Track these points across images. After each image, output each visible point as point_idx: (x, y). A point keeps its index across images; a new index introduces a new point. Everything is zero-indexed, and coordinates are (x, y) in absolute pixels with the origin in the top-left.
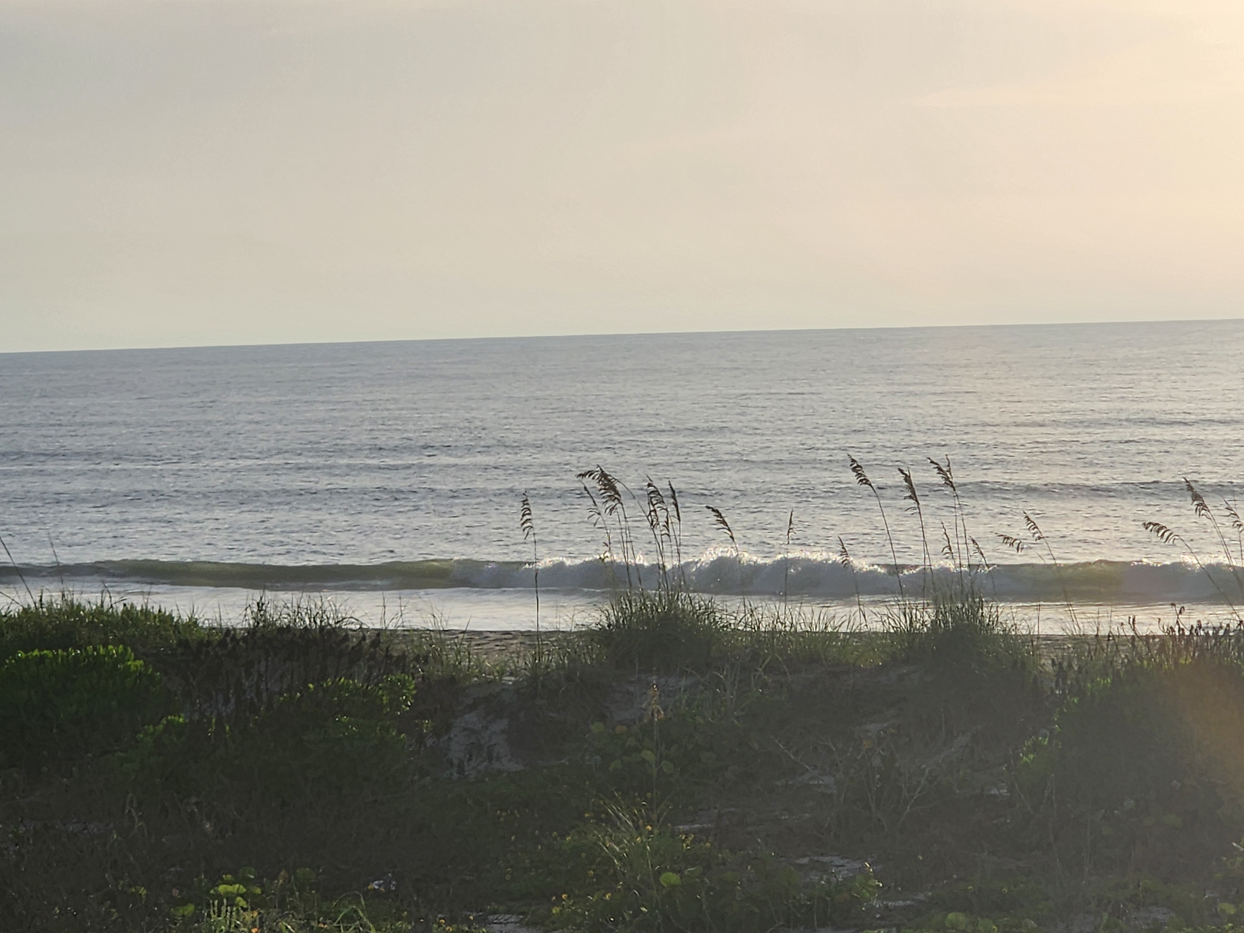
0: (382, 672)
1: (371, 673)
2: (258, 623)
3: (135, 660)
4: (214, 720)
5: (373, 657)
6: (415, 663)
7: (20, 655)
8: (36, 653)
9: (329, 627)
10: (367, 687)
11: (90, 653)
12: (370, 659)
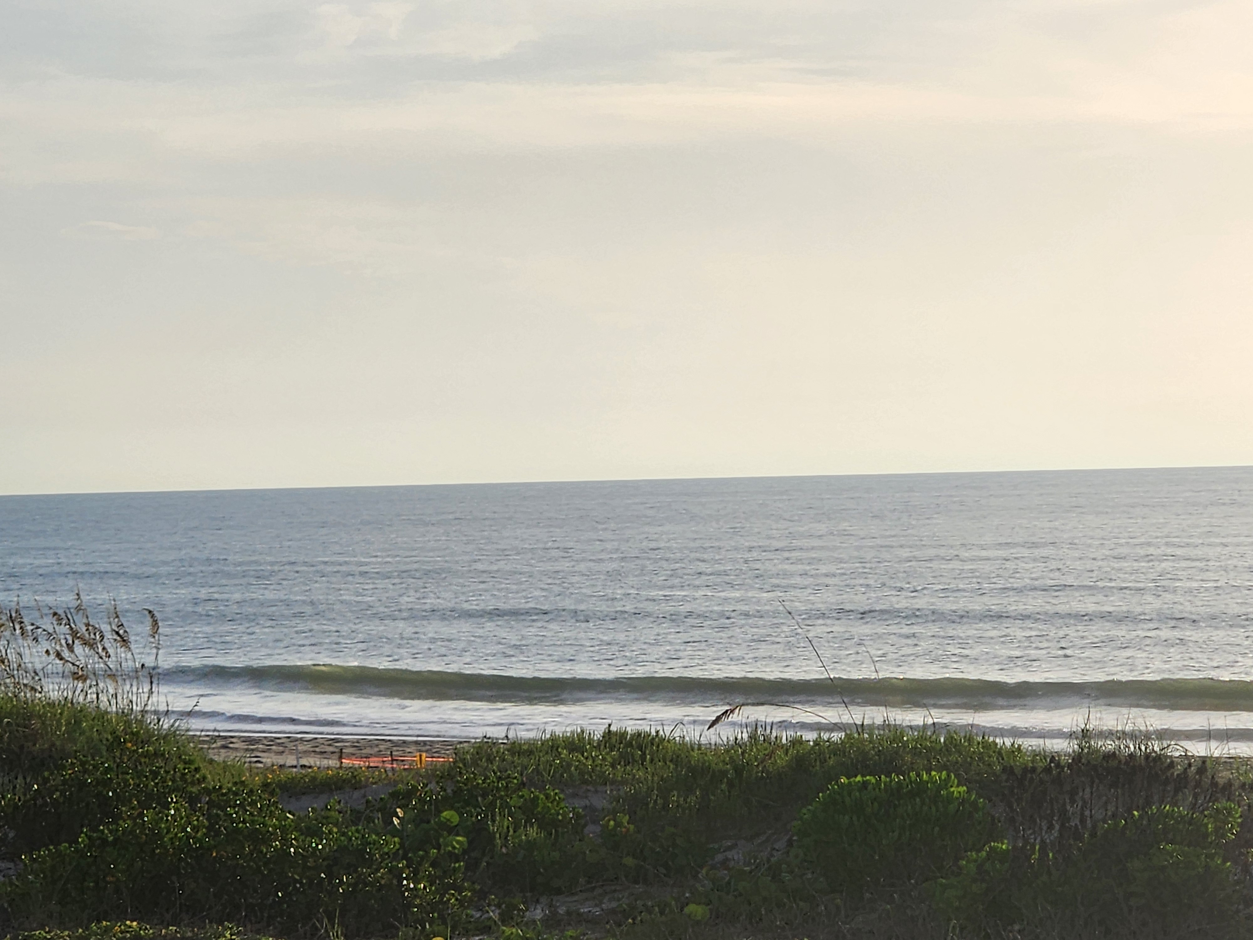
0: (1208, 798)
1: (1196, 800)
2: (1082, 750)
3: (958, 786)
4: (1037, 847)
5: (1198, 784)
6: (1240, 791)
7: (842, 780)
8: (859, 778)
9: (1153, 754)
10: (1193, 814)
11: (913, 779)
12: (1196, 787)
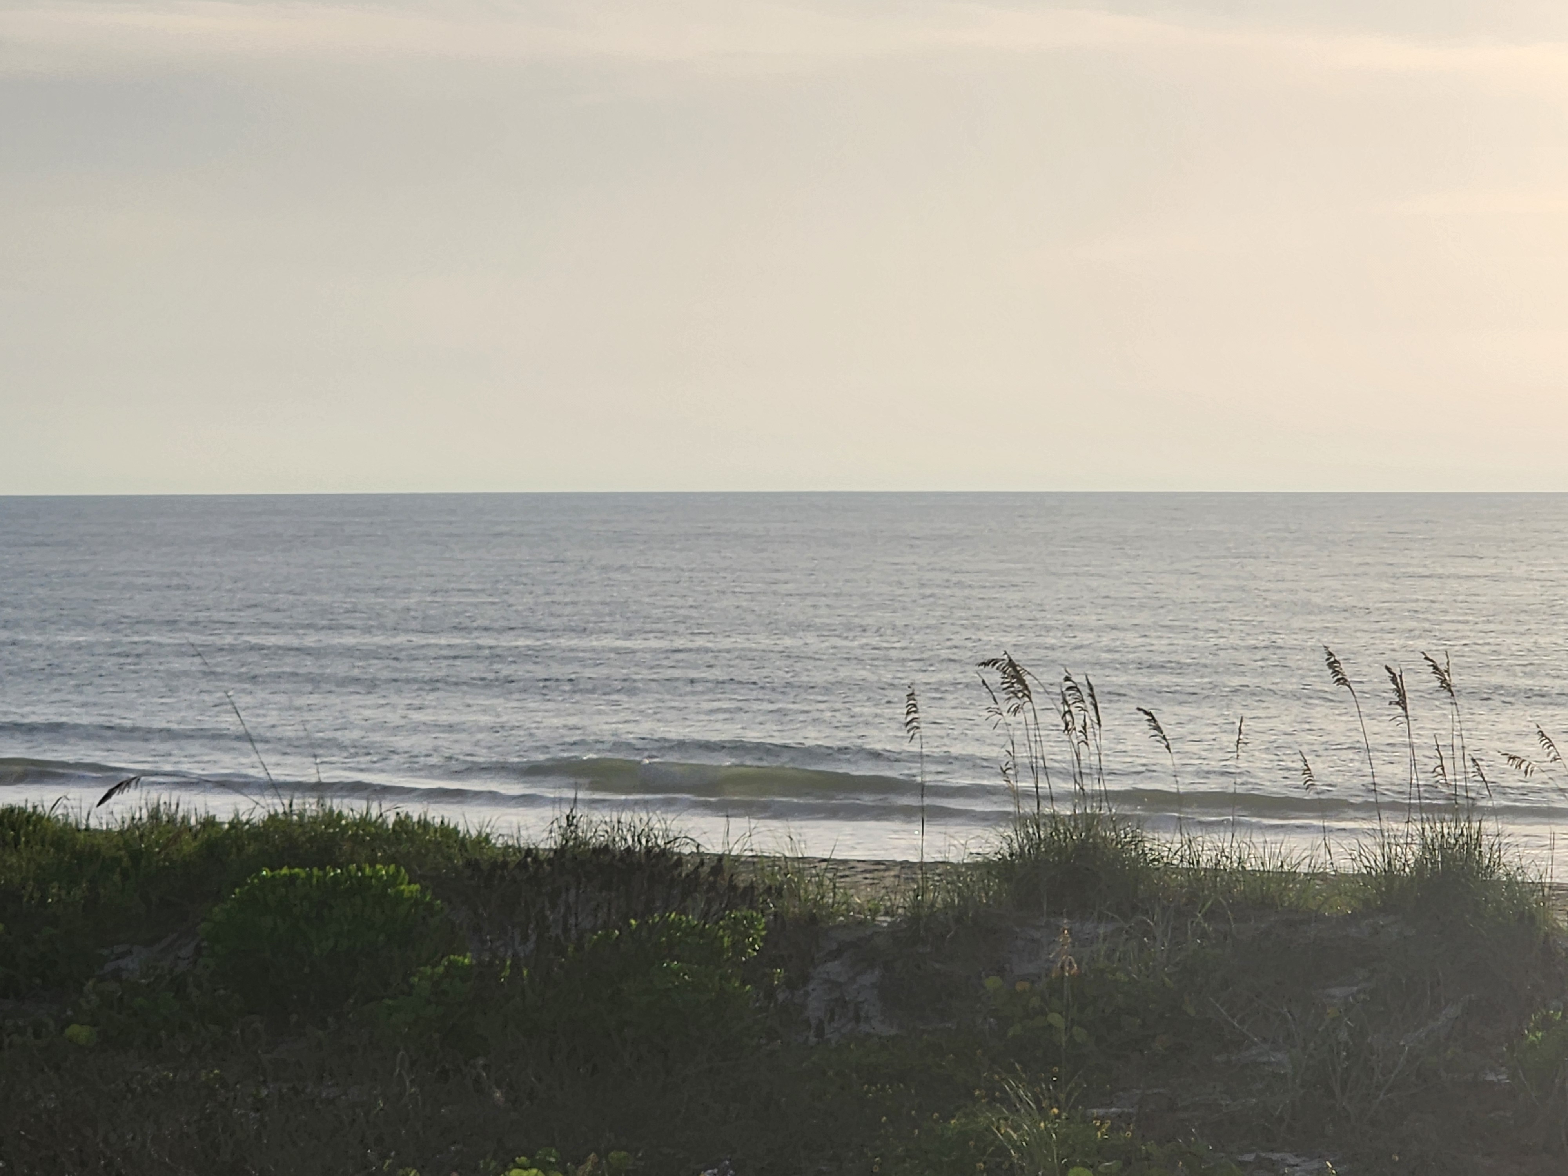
0: (723, 906)
1: (710, 908)
2: (567, 842)
3: (409, 883)
4: (508, 963)
5: (712, 887)
6: (765, 896)
7: (264, 873)
8: (285, 871)
9: (657, 849)
10: (704, 925)
11: (353, 873)
12: (708, 891)
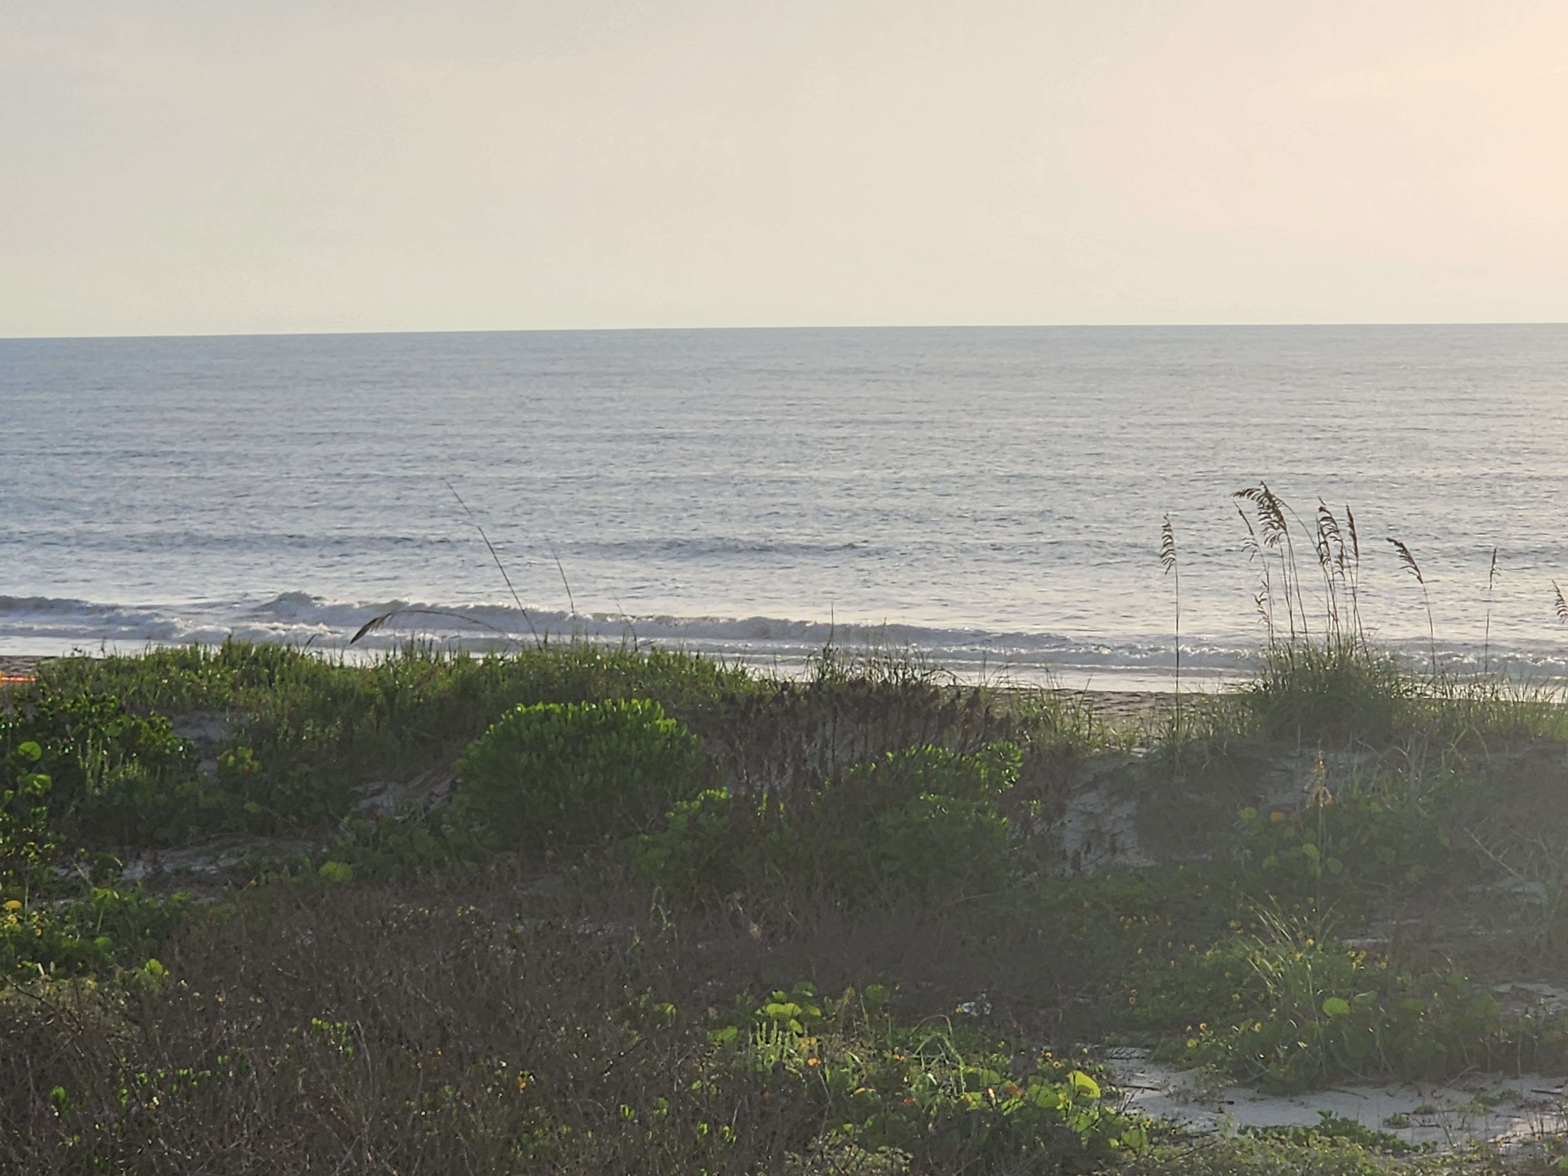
0: (980, 737)
1: (966, 740)
2: (824, 675)
3: (665, 718)
4: (765, 796)
5: (969, 719)
6: (1022, 728)
7: (519, 709)
8: (540, 706)
9: (913, 681)
10: (961, 757)
11: (608, 709)
12: (966, 721)
